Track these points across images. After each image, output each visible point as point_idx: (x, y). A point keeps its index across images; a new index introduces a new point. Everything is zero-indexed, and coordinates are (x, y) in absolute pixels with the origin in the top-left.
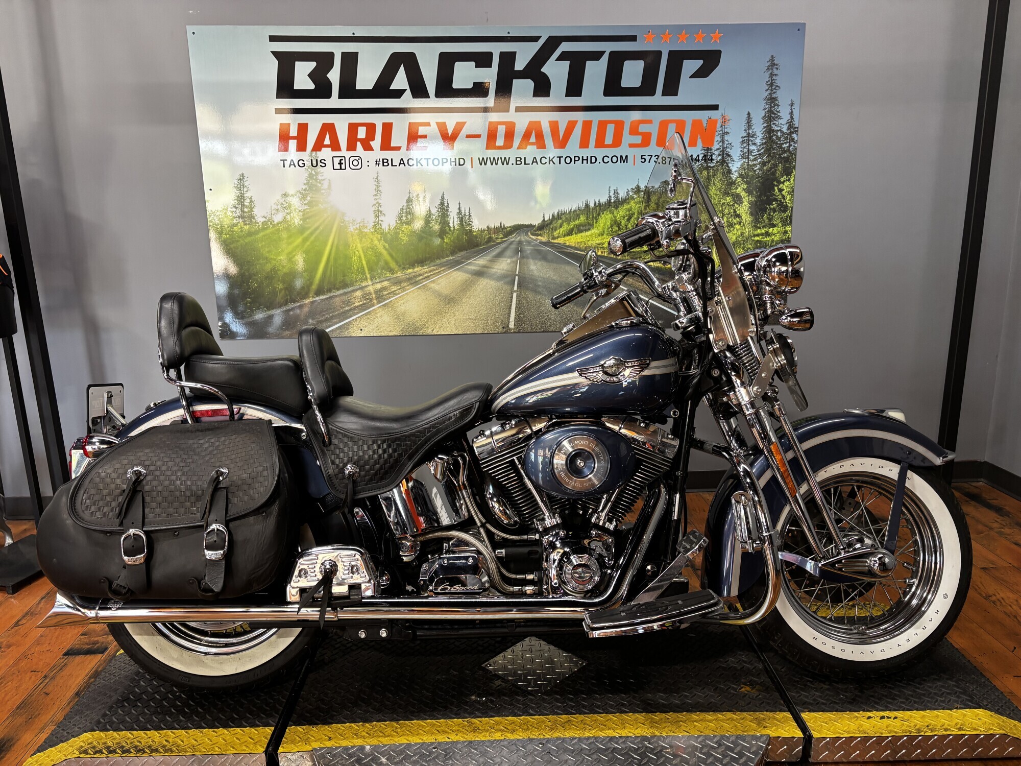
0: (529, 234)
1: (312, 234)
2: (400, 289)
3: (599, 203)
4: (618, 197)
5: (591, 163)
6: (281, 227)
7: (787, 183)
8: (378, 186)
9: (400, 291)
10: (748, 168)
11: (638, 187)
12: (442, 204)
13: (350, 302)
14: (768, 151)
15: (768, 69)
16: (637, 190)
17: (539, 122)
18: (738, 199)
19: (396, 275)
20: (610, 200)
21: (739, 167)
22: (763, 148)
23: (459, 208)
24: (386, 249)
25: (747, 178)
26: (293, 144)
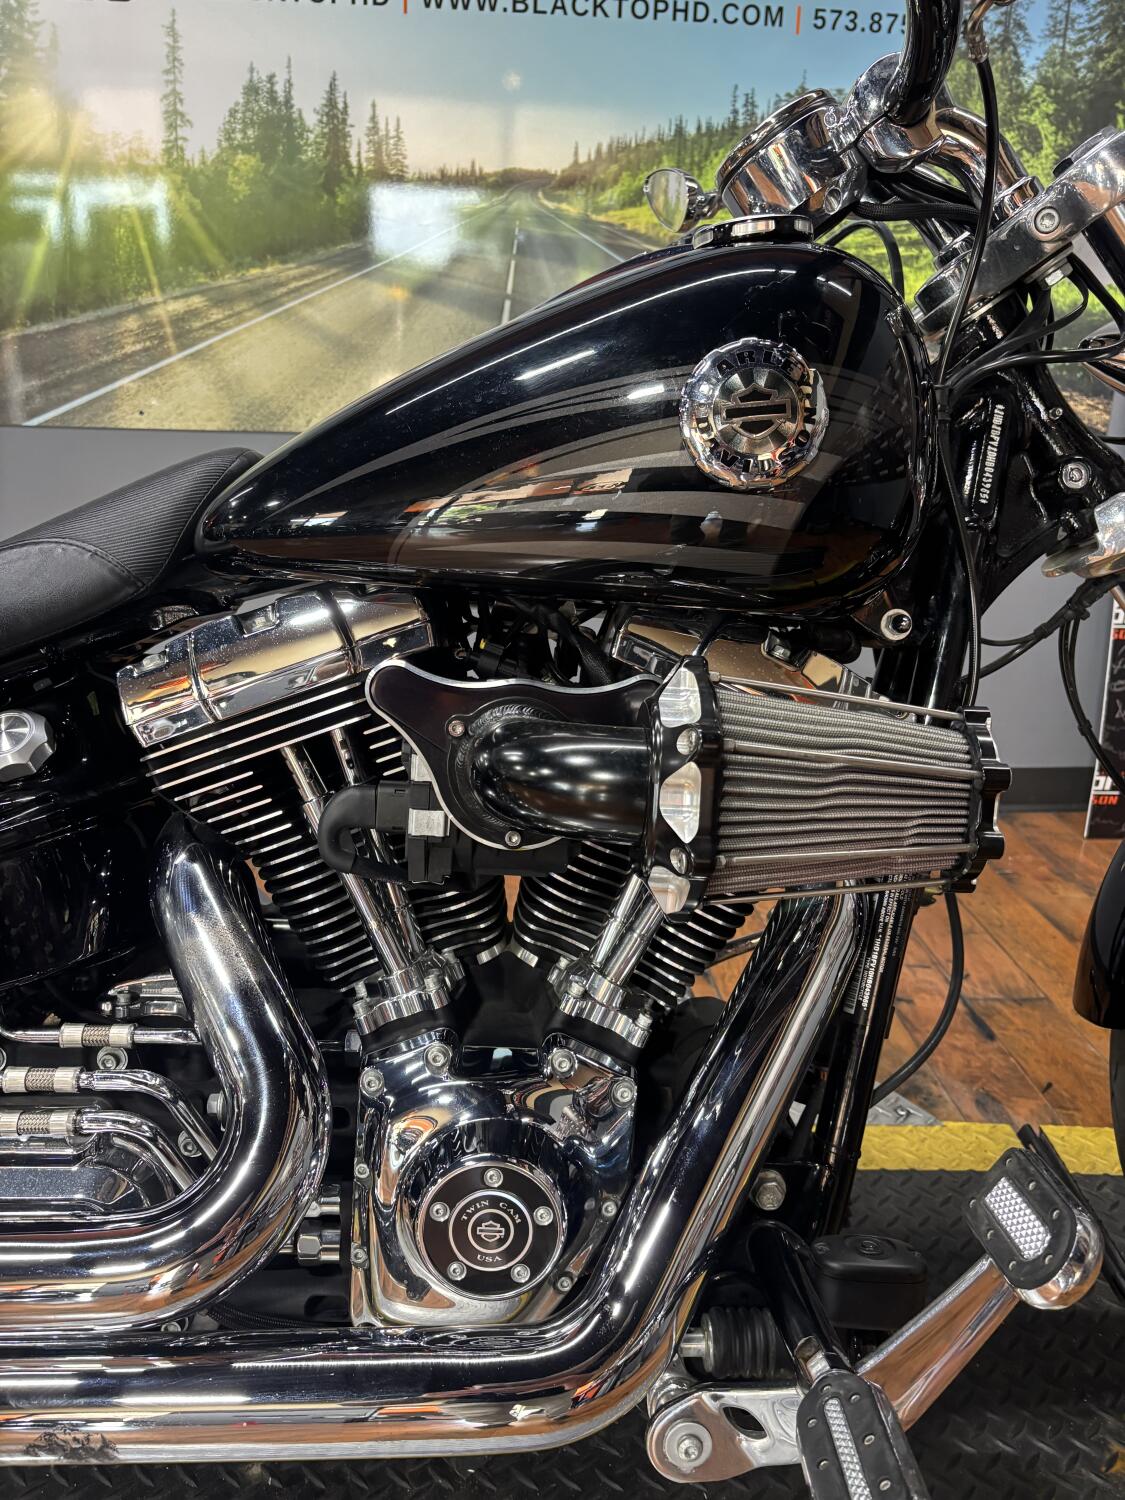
0: (540, 194)
2: (230, 316)
3: (709, 127)
4: (753, 113)
5: (695, 20)
8: (174, 49)
9: (231, 321)
10: (1062, 61)
12: (331, 102)
13: (109, 343)
14: (1111, 21)
19: (221, 282)
20: (735, 120)
21: (1042, 56)
22: (1101, 13)
23: (373, 118)
24: (196, 214)
25: (1056, 88)
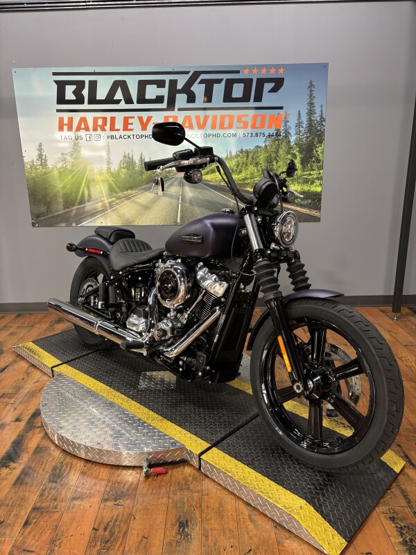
1: (76, 174)
2: (121, 202)
4: (231, 155)
5: (217, 137)
6: (61, 170)
7: (320, 148)
8: (108, 149)
10: (299, 139)
11: (242, 150)
12: (141, 158)
13: (96, 208)
14: (310, 131)
15: (309, 88)
16: (242, 151)
17: (190, 117)
18: (295, 156)
19: (119, 195)
20: (228, 156)
21: (295, 139)
22: (307, 129)
24: (114, 182)
25: (299, 145)
26: (66, 127)
